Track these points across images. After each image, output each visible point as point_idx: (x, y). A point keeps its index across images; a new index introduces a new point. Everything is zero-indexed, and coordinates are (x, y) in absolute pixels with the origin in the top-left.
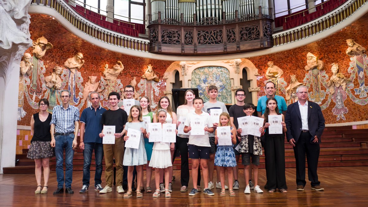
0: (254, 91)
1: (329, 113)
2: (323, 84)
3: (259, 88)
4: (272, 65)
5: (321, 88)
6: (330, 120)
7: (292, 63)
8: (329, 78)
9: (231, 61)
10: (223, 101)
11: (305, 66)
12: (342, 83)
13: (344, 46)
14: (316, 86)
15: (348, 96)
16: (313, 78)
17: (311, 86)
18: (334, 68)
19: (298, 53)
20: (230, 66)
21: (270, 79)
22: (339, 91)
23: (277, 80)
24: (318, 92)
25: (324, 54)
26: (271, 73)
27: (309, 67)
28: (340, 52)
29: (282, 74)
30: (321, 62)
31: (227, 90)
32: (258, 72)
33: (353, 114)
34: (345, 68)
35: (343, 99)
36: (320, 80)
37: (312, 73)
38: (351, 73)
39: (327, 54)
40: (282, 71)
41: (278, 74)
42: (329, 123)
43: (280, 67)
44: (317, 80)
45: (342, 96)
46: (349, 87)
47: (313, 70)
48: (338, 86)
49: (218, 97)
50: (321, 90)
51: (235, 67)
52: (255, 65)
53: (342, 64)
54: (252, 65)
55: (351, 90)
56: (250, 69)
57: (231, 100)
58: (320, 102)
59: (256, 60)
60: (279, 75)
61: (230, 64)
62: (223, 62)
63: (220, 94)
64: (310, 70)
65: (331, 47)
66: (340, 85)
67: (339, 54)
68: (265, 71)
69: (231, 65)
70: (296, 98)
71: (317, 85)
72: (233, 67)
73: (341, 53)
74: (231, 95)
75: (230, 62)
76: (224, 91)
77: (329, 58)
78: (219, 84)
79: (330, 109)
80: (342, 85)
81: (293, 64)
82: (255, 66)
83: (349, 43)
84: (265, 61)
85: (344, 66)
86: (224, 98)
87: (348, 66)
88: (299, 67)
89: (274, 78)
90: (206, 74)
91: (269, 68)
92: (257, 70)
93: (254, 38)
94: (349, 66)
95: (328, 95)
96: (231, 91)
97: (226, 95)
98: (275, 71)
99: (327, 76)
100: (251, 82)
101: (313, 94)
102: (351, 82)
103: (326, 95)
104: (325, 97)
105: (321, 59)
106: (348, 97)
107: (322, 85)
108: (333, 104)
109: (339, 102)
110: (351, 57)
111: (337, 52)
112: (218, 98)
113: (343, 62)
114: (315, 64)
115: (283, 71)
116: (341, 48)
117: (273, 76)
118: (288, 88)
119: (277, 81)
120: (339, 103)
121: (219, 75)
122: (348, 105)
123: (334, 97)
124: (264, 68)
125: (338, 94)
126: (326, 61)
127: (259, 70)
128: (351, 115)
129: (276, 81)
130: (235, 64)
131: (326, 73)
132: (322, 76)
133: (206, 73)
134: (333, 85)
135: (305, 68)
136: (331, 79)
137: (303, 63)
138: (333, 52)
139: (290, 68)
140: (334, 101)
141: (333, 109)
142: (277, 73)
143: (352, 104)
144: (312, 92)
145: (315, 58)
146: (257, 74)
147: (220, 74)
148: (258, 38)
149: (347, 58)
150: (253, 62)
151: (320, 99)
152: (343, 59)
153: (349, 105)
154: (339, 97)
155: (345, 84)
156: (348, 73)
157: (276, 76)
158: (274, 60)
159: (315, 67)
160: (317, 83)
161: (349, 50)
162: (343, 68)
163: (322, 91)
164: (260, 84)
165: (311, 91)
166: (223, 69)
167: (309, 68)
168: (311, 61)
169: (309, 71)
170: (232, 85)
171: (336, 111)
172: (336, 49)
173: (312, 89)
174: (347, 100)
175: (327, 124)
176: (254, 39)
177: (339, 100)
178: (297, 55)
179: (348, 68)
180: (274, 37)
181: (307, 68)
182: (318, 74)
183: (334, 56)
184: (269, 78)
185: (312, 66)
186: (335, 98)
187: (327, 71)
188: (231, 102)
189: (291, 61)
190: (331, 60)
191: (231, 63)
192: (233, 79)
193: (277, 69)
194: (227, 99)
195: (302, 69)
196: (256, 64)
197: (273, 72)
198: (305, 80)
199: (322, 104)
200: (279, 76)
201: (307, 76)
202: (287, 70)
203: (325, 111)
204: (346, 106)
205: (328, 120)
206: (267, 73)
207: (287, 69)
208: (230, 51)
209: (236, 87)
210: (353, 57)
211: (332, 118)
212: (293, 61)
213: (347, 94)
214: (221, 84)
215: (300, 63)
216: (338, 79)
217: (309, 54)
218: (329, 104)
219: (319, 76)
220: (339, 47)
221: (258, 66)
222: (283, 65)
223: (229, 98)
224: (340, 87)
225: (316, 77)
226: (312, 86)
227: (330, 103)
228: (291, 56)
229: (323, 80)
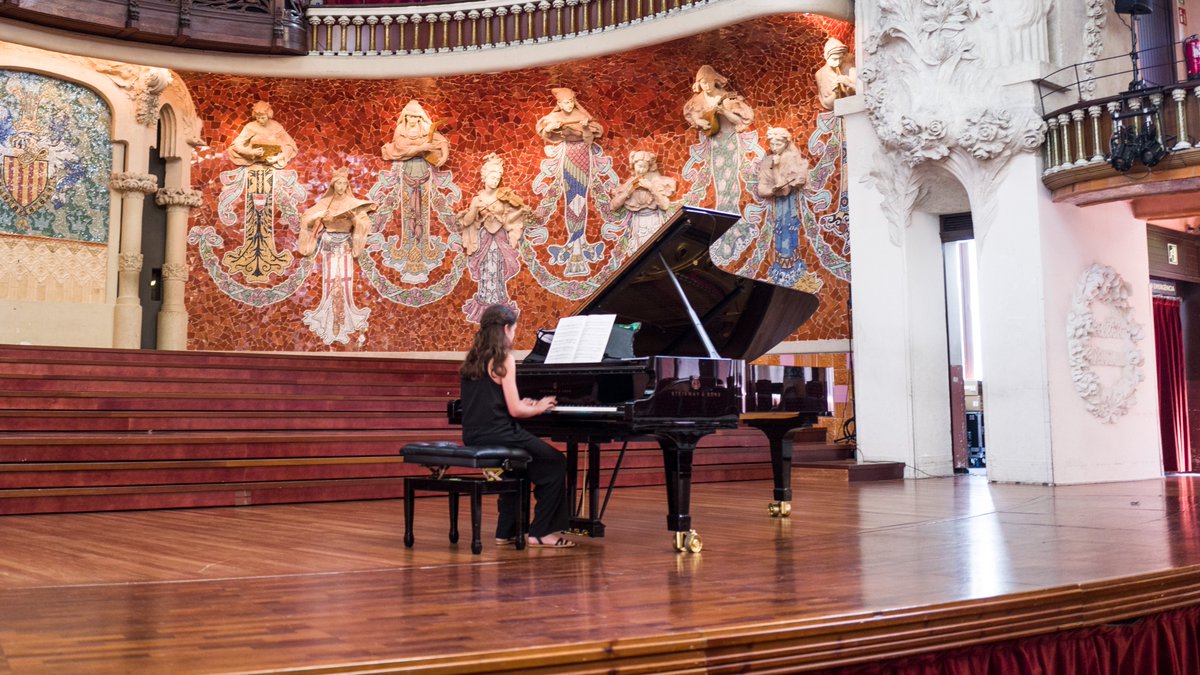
0: (180, 205)
1: (450, 315)
2: (441, 219)
3: (200, 193)
4: (269, 118)
5: (432, 228)
6: (454, 338)
7: (338, 124)
8: (464, 197)
9: (125, 68)
10: (70, 227)
11: (382, 144)
12: (511, 222)
13: (538, 105)
14: (415, 220)
15: (524, 266)
16: (405, 188)
17: (397, 215)
18: (492, 169)
19: (378, 94)
20: (116, 89)
21: (244, 166)
22: (494, 246)
23: (269, 176)
24: (418, 240)
25: (461, 119)
26: (255, 146)
27: (399, 150)
28: (518, 120)
29: (294, 155)
30: (443, 142)
31: (92, 184)
32: (202, 133)
33: (534, 324)
34: (524, 176)
35: (505, 273)
36: (430, 201)
37: (404, 173)
38: (540, 195)
39: (470, 120)
40: (294, 144)
41: (280, 156)
42: (449, 349)
43: (292, 132)
44: (421, 201)
45: (502, 264)
46: (530, 239)
47: (410, 164)
48: (494, 228)
49: (51, 209)
50: (432, 234)
51: (144, 97)
52: (198, 102)
53: (515, 162)
54: (188, 102)
55: (536, 248)
56: (178, 114)
57: (107, 231)
58: (421, 274)
59: (209, 87)
60: (281, 159)
61: (122, 83)
62: (93, 65)
63: (63, 197)
64: (398, 160)
65: (495, 100)
66: (502, 228)
67: (511, 126)
68: (230, 133)
69: (124, 87)
70: (336, 250)
71: (417, 217)
72: (132, 94)
73: (520, 126)
74: (106, 209)
75: (125, 73)
76: (80, 186)
77: (473, 133)
78: (63, 155)
79: (457, 302)
80: (509, 227)
81: (342, 128)
82: (194, 108)
83: (566, 101)
84: (245, 95)
85: (521, 168)
86: (75, 216)
87: (534, 171)
88: (358, 142)
89: (259, 168)
90: (9, 103)
91: (250, 126)
92: (199, 124)
93: (248, 5)
94: (538, 171)
95: (455, 253)
96: (108, 193)
97: (84, 203)
98: (272, 140)
99: (457, 191)
100: (168, 166)
101: (398, 246)
102: (539, 221)
103: (447, 254)
104: (443, 260)
105: (443, 131)
106: (522, 270)
107: (434, 218)
108: (467, 287)
109: (490, 283)
110: (548, 144)
111: (506, 119)
112: (52, 214)
113: (519, 153)
114: (425, 145)
115: (298, 146)
116: (525, 110)
117: (258, 157)
118: (316, 213)
119: (271, 181)
120: (489, 285)
121: (66, 117)
122: (520, 294)
123: (475, 263)
124: (229, 122)
125: (489, 255)
126: (461, 139)
127: (206, 125)
128: (528, 328)
129: (267, 178)
130: (142, 85)
131: (454, 181)
132: (439, 189)
133: (12, 100)
134: (478, 225)
135: (383, 150)
137: (377, 133)
138: (492, 117)
139: (326, 142)
140: (473, 278)
141: (467, 302)
142: (276, 150)
143: (537, 295)
144: (396, 238)
145: (427, 125)
146: (197, 139)
147: (70, 116)
148: (261, 7)
149: (534, 144)
150: (193, 89)
151: (422, 265)
152: (521, 146)
153: (526, 295)
154: (492, 267)
155: (521, 225)
156: (532, 194)
157: (271, 159)
158: (275, 98)
159: (420, 156)
160: (418, 208)
161: (551, 121)
162: (517, 174)
163: (434, 238)
164: (204, 178)
165: (393, 234)
166: (83, 95)
167: (396, 154)
168: (413, 131)
169: (395, 164)
170: (117, 169)
171: (478, 309)
172: (507, 111)
173: (400, 226)
174: (520, 280)
175: (441, 350)
176: (248, 9)
177: (492, 275)
178: (367, 101)
179: (533, 178)
180: (316, 20)
181: (388, 150)
182: (427, 179)
183: (491, 129)
184: (243, 162)
185: (413, 150)
186: (475, 269)
187: (457, 174)
188: (106, 238)
189: (338, 118)
190: (479, 140)
191: (125, 78)
192: (125, 144)
193: (280, 137)
194: (90, 223)
195: (369, 151)
196: (201, 101)
197: (264, 142)
198: (374, 191)
199: (428, 284)
200: (283, 164)
201: (384, 179)
202: (315, 146)
203: (437, 306)
204: (514, 298)
205: (446, 338)
206: (239, 142)
207: (312, 141)
208: (150, 31)
209: (140, 180)
210: (556, 145)
211: (460, 331)
212: (347, 116)
213: (520, 258)
214: (69, 154)
215: (368, 128)
216: (499, 207)
217: (413, 107)
218: (455, 283)
219: (429, 186)
220: (518, 106)
221: (206, 111)
222: (303, 124)
223: (98, 219)
224: (501, 234)
225: (417, 188)
226: (400, 217)
227: (460, 283)
228: (347, 99)
229: (439, 204)
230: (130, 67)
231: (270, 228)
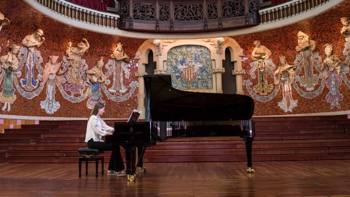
0: (238, 74)
1: (322, 100)
2: (316, 67)
3: (244, 70)
4: (259, 45)
5: (314, 72)
6: (324, 108)
7: (281, 43)
8: (322, 60)
10: (202, 85)
11: (296, 46)
12: (337, 66)
13: (339, 25)
14: (308, 70)
15: (343, 81)
16: (304, 60)
17: (303, 69)
18: (328, 49)
19: (288, 31)
20: (210, 46)
21: (256, 60)
22: (333, 76)
23: (264, 62)
24: (310, 76)
25: (317, 34)
26: (257, 54)
27: (300, 48)
28: (334, 31)
29: (270, 55)
30: (313, 42)
31: (207, 72)
32: (243, 53)
33: (348, 101)
34: (340, 50)
35: (337, 84)
36: (312, 63)
37: (304, 55)
38: (346, 55)
39: (320, 34)
40: (270, 51)
41: (266, 56)
42: (323, 112)
43: (268, 47)
44: (310, 63)
45: (336, 81)
46: (344, 71)
47: (305, 51)
48: (332, 69)
49: (197, 80)
50: (314, 74)
51: (217, 46)
52: (240, 44)
53: (337, 46)
54: (237, 44)
55: (346, 74)
56: (234, 49)
57: (213, 85)
58: (312, 87)
59: (241, 39)
60: (266, 57)
61: (211, 43)
62: (203, 40)
63: (200, 77)
64: (301, 51)
65: (325, 26)
66: (335, 69)
67: (333, 33)
68: (251, 51)
69: (212, 45)
70: (286, 82)
71: (309, 68)
72: (215, 46)
73: (336, 33)
74: (212, 79)
76: (205, 74)
77: (322, 38)
78: (198, 66)
79: (324, 96)
80: (336, 68)
81: (283, 44)
82: (239, 46)
83: (343, 22)
84: (252, 40)
85: (339, 47)
86: (204, 82)
87: (343, 47)
88: (289, 47)
89: (261, 60)
90: (183, 55)
91: (255, 48)
92: (242, 50)
93: (238, 15)
94: (344, 47)
95: (322, 79)
96: (212, 74)
97: (206, 78)
98: (262, 51)
99: (320, 58)
100: (234, 64)
101: (304, 79)
102: (346, 65)
103: (319, 80)
104: (318, 82)
105: (313, 39)
106: (343, 82)
107: (314, 68)
108: (326, 90)
109: (333, 88)
110: (346, 37)
111: (331, 31)
112: (197, 82)
113: (338, 42)
114: (307, 45)
115: (271, 52)
116: (336, 27)
117: (260, 57)
118: (277, 72)
119: (265, 63)
120: (333, 89)
121: (199, 56)
122: (343, 91)
123: (328, 82)
124: (250, 48)
125: (332, 79)
126: (319, 41)
127: (244, 50)
128: (346, 103)
129: (263, 63)
131: (319, 55)
132: (315, 58)
133: (184, 53)
134: (327, 69)
135: (296, 49)
136: (325, 61)
137: (293, 43)
138: (326, 31)
139: (279, 49)
140: (328, 87)
141: (327, 95)
142: (264, 54)
143: (348, 91)
144: (303, 76)
145: (307, 38)
146: (242, 55)
147: (200, 55)
148: (242, 14)
149: (342, 38)
150: (237, 41)
151: (312, 84)
152: (338, 40)
153: (344, 91)
154: (333, 83)
155: (340, 67)
156: (343, 56)
157: (263, 57)
158: (261, 39)
159: (307, 48)
160: (309, 66)
161: (343, 30)
162: (338, 49)
163: (315, 75)
164: (246, 66)
165: (302, 75)
166: (203, 49)
167: (300, 49)
168: (303, 41)
169: (300, 52)
170: (213, 68)
171: (330, 97)
172: (330, 28)
173: (304, 72)
174: (342, 86)
175: (320, 112)
177: (334, 85)
178: (286, 34)
179: (343, 50)
180: (261, 14)
181: (298, 48)
182: (311, 56)
183: (327, 36)
184: (256, 59)
185: (304, 47)
186: (328, 84)
187: (320, 52)
188: (212, 87)
189: (280, 41)
190: (325, 40)
191: (213, 42)
192: (214, 60)
193: (264, 50)
194: (208, 83)
195: (292, 50)
196: (241, 43)
197: (260, 52)
198: (295, 62)
199: (314, 90)
200: (267, 58)
201: (298, 58)
202: (276, 51)
203: (318, 98)
204: (341, 93)
205: (321, 108)
206: (253, 54)
207: (275, 49)
208: (211, 28)
209: (218, 70)
210: (348, 37)
211: (325, 105)
212: (283, 40)
213: (342, 79)
214: (201, 65)
215: (290, 42)
216: (332, 62)
217: (300, 34)
218: (322, 89)
219: (312, 58)
220: (333, 26)
221: (243, 46)
222: (271, 45)
223: (210, 82)
224: (335, 71)
225: (308, 59)
226: (304, 69)
227: (324, 89)
228: (280, 35)
229: (315, 63)
230: (213, 39)
231: (266, 78)
